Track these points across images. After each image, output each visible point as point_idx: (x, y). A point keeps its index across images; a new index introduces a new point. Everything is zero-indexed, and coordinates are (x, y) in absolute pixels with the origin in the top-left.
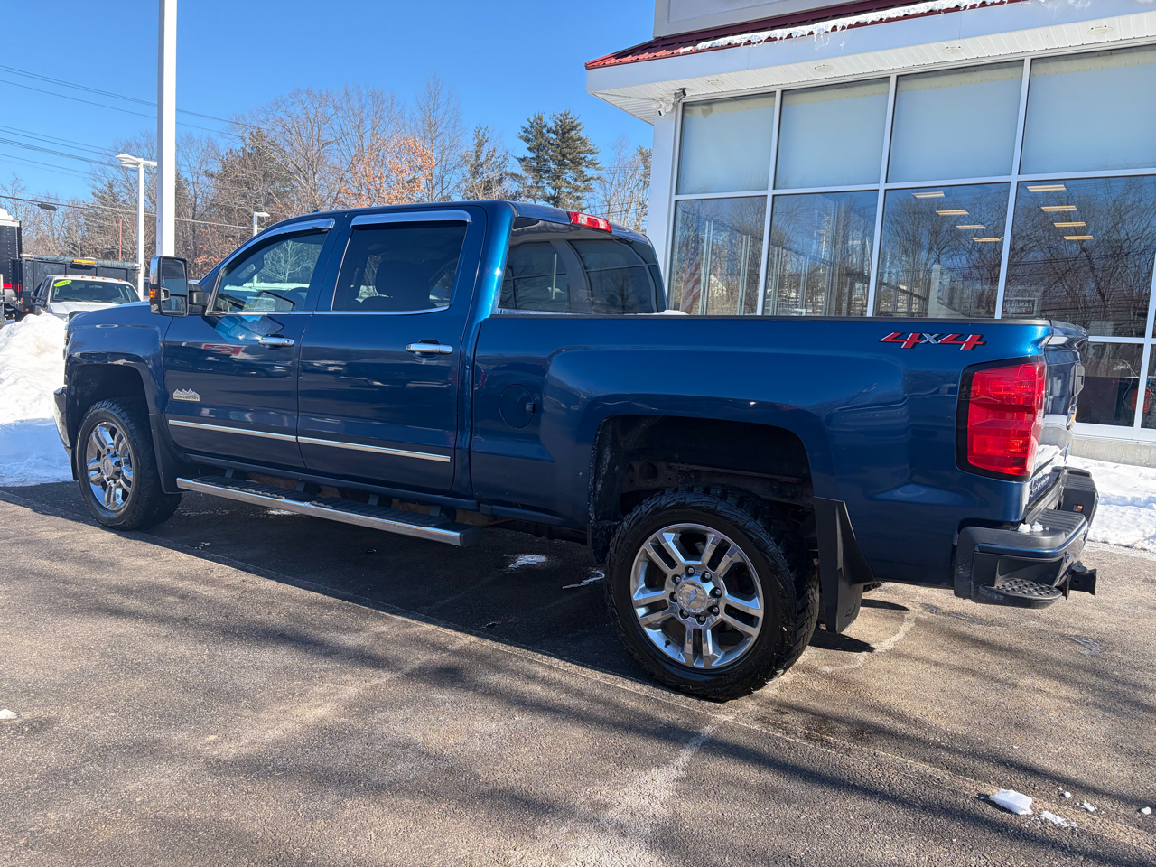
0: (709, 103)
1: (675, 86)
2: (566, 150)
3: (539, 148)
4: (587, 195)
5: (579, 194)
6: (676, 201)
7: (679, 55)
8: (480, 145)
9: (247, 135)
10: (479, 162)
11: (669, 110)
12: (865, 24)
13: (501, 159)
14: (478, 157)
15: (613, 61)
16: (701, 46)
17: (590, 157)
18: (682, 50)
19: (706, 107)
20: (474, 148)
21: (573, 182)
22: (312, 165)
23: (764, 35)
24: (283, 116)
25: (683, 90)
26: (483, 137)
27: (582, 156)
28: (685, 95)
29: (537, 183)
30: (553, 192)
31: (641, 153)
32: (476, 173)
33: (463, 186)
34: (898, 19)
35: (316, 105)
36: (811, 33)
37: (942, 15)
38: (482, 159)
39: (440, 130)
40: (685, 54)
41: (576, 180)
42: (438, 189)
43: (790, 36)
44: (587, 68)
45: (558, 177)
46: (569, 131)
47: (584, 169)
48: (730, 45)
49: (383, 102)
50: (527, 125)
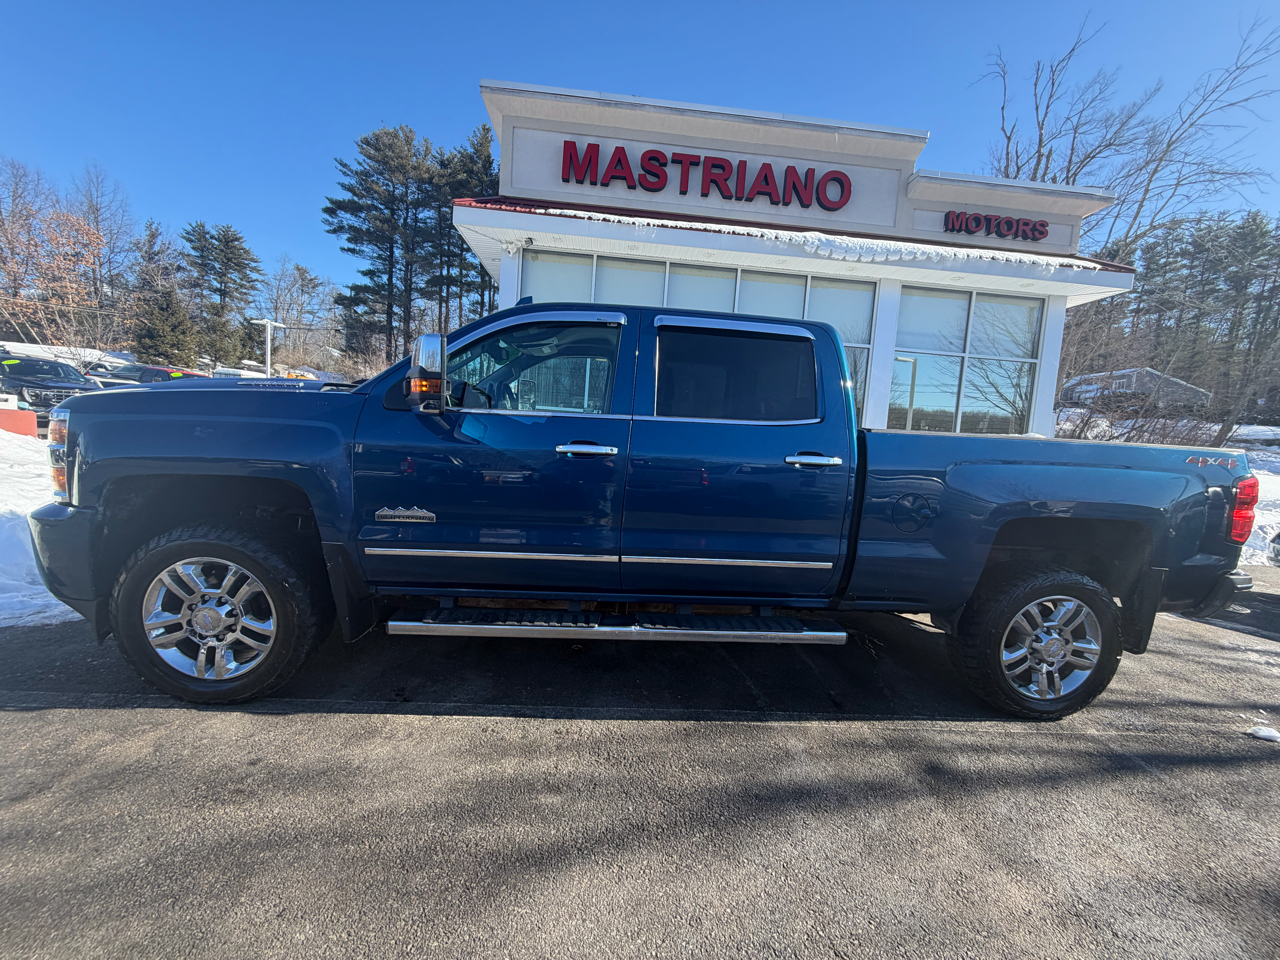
2: (231, 256)
3: (201, 249)
4: (252, 292)
5: (244, 291)
7: (536, 213)
10: (153, 251)
12: (667, 227)
16: (551, 211)
17: (253, 264)
18: (538, 211)
19: (534, 255)
21: (238, 281)
23: (601, 216)
25: (530, 240)
27: (246, 262)
28: (532, 243)
29: (203, 276)
30: (219, 286)
31: (298, 269)
32: (151, 260)
34: (686, 229)
36: (634, 223)
37: (712, 233)
38: (156, 249)
40: (540, 214)
41: (241, 279)
43: (619, 222)
45: (225, 275)
46: (232, 241)
47: (248, 272)
48: (575, 217)
50: (189, 228)
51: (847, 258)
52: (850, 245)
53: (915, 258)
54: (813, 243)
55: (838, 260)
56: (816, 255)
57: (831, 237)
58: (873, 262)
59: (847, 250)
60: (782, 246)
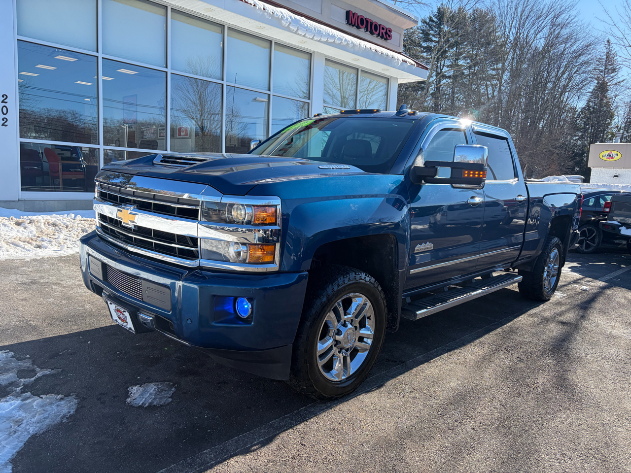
51: (307, 35)
52: (309, 26)
53: (341, 42)
54: (287, 19)
55: (300, 35)
56: (288, 29)
57: (298, 17)
58: (319, 41)
59: (308, 29)
60: (268, 17)
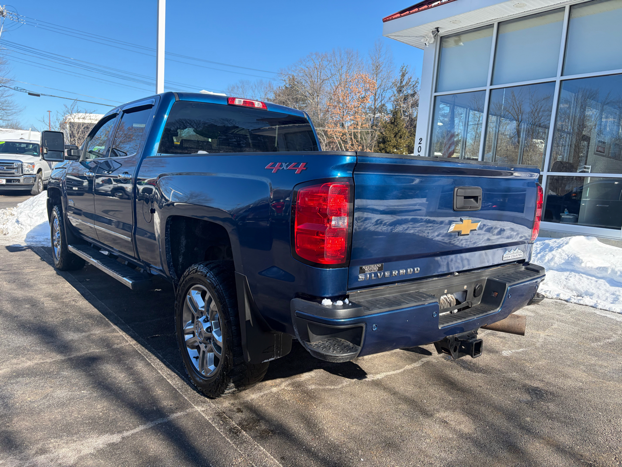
0: (458, 35)
1: (432, 26)
6: (435, 97)
7: (432, 7)
8: (403, 75)
9: (286, 78)
10: (402, 85)
11: (432, 42)
13: (414, 83)
14: (401, 82)
15: (399, 15)
18: (434, 4)
19: (456, 38)
20: (399, 78)
22: (316, 92)
24: (303, 67)
25: (437, 29)
26: (405, 71)
28: (438, 32)
32: (400, 91)
33: (393, 99)
35: (320, 60)
38: (404, 83)
39: (381, 69)
40: (435, 6)
42: (379, 100)
44: (384, 21)
49: (352, 56)
